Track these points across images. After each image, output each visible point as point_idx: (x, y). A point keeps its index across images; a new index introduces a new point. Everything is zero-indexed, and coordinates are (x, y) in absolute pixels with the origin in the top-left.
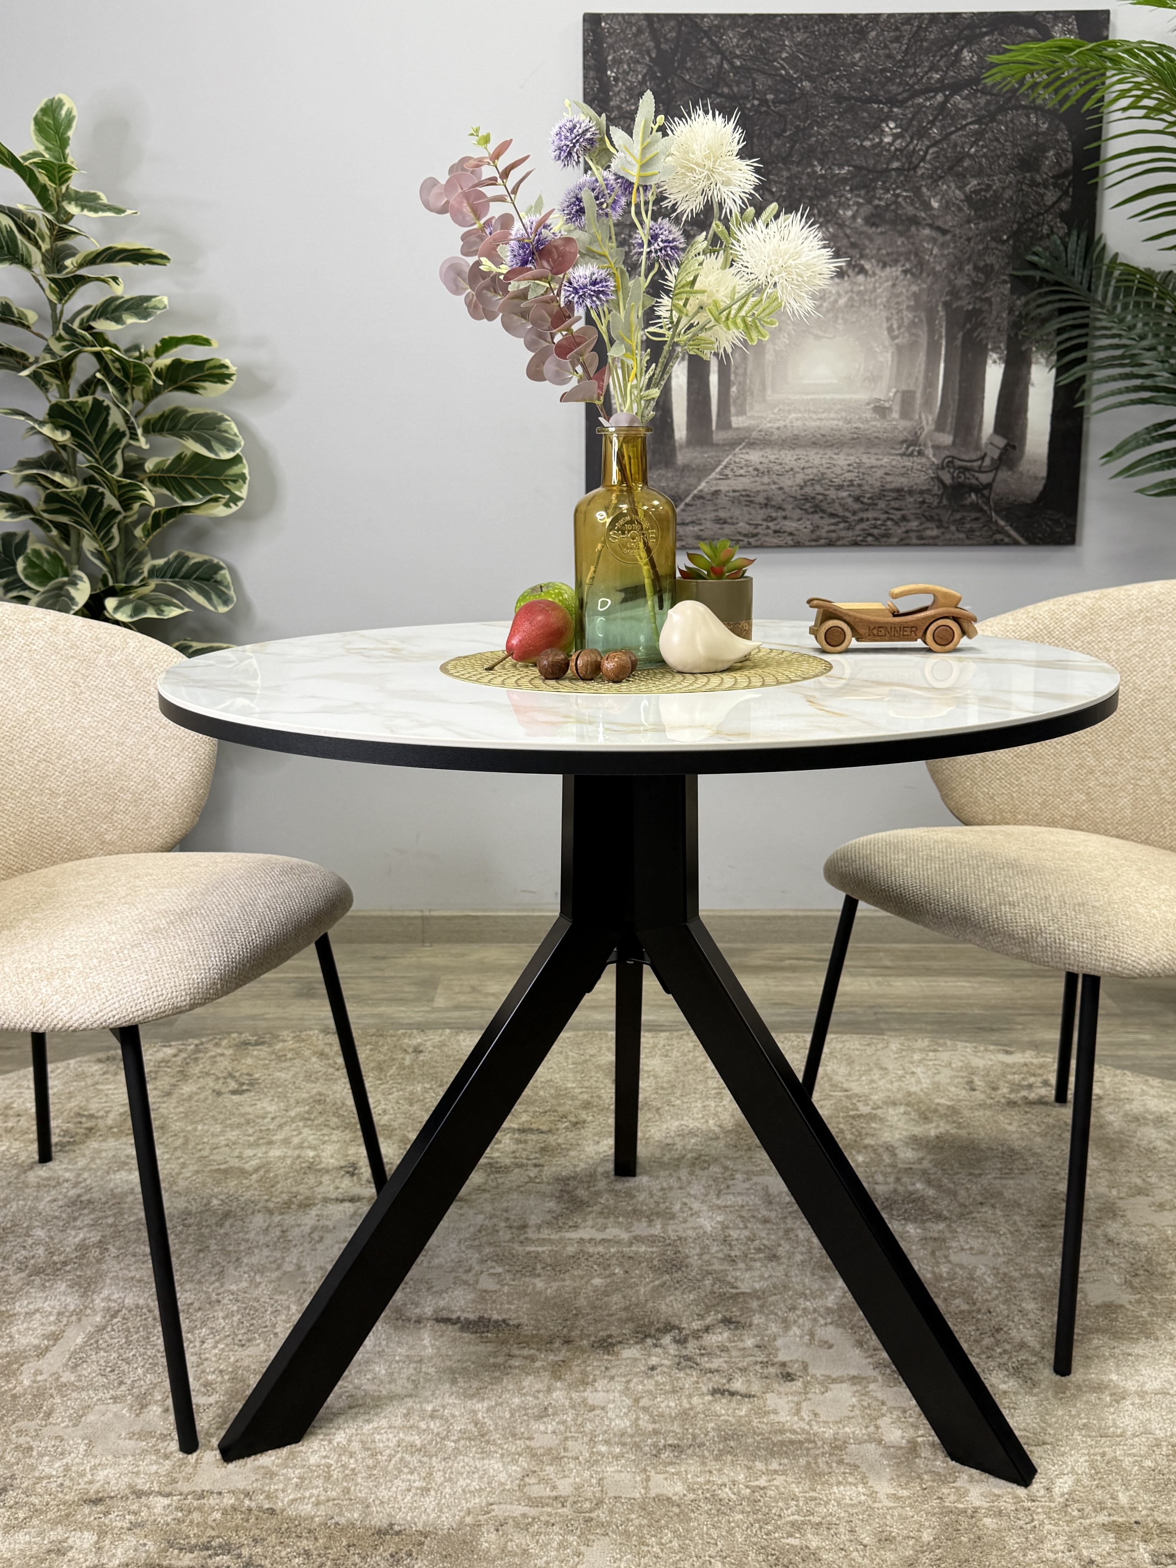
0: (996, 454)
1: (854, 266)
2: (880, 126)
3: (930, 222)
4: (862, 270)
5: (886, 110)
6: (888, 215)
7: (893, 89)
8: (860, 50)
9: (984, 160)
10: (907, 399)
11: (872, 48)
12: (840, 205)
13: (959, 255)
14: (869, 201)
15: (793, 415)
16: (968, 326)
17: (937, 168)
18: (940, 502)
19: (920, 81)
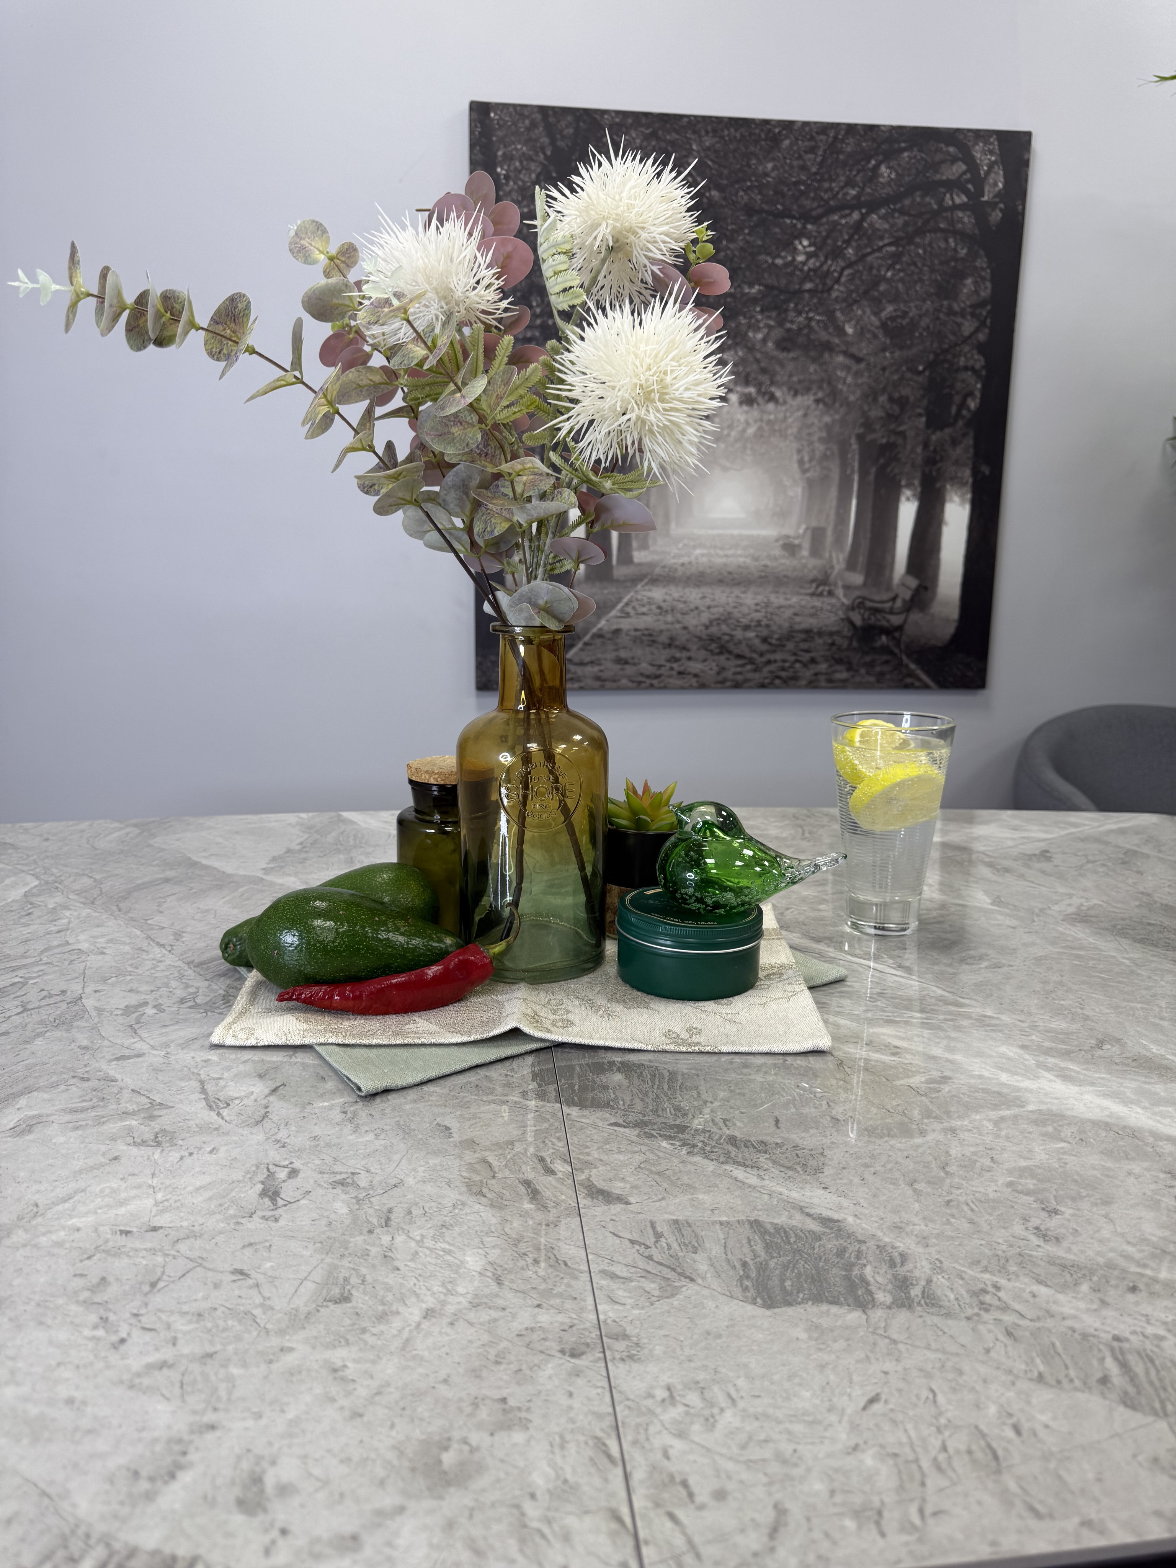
0: (908, 595)
1: (764, 394)
2: (792, 243)
3: (843, 348)
4: (772, 398)
5: (799, 226)
7: (807, 203)
8: (773, 159)
9: (900, 286)
10: (817, 535)
11: (785, 158)
12: (749, 326)
13: (874, 385)
14: (781, 324)
15: (698, 551)
17: (852, 292)
18: (850, 644)
19: (835, 196)
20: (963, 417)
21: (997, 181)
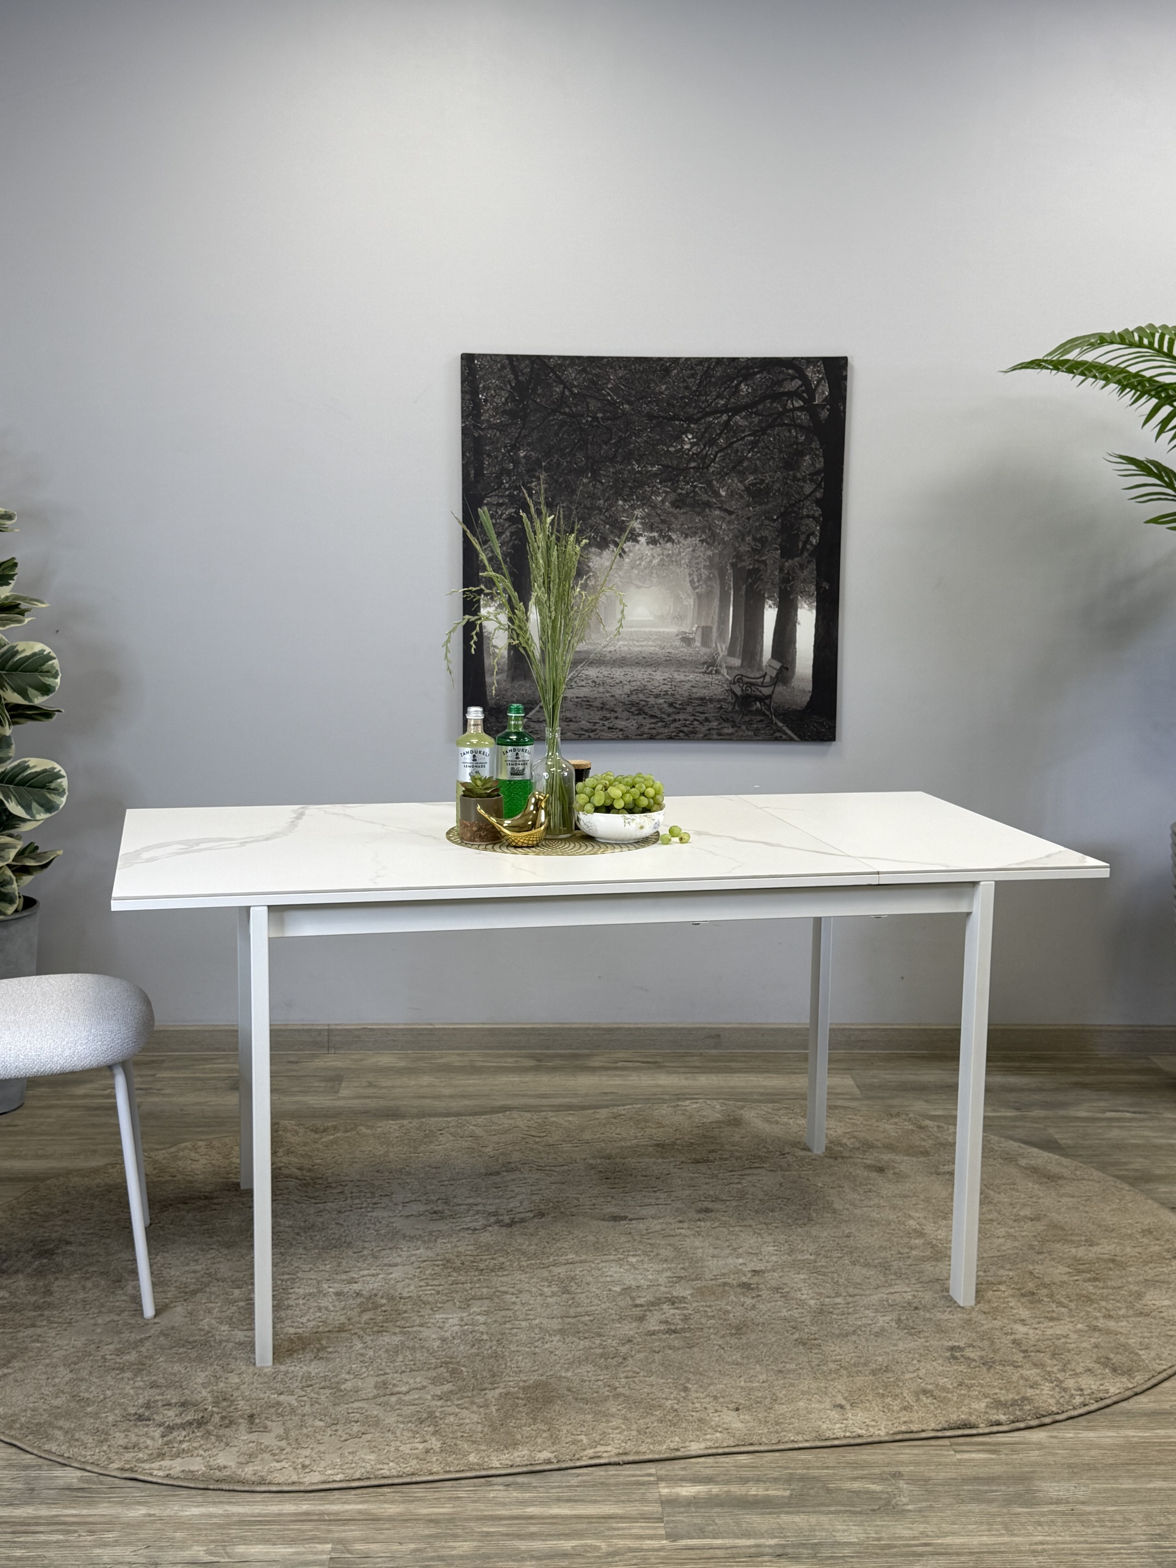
0: (774, 674)
1: (664, 537)
2: (681, 437)
3: (720, 505)
4: (670, 539)
5: (685, 425)
6: (688, 501)
7: (691, 411)
8: (666, 383)
9: (758, 462)
10: (706, 632)
11: (674, 382)
12: (653, 492)
13: (741, 529)
14: (674, 490)
16: (750, 581)
17: (724, 468)
18: (734, 708)
19: (709, 405)
20: (808, 550)
21: (825, 390)
